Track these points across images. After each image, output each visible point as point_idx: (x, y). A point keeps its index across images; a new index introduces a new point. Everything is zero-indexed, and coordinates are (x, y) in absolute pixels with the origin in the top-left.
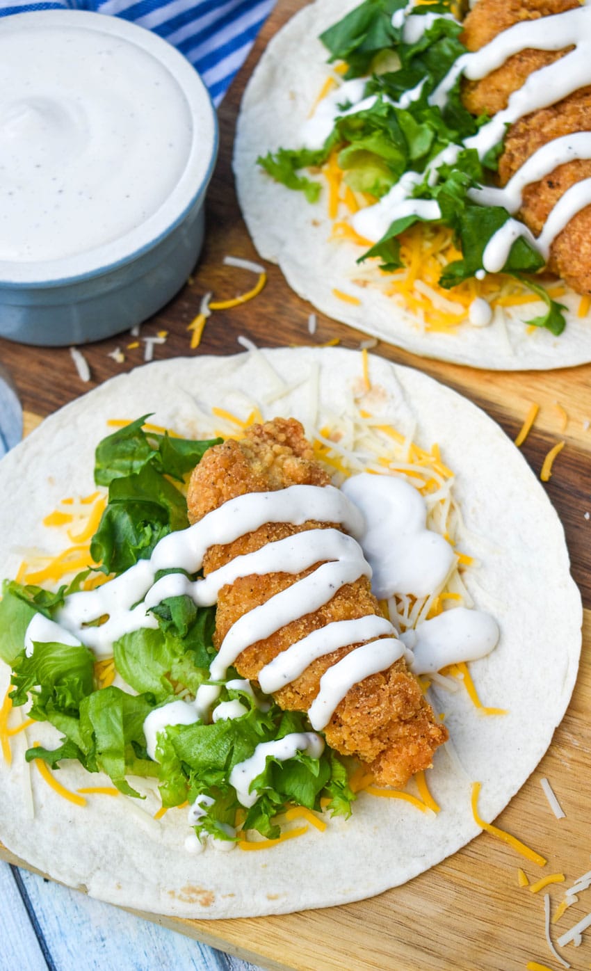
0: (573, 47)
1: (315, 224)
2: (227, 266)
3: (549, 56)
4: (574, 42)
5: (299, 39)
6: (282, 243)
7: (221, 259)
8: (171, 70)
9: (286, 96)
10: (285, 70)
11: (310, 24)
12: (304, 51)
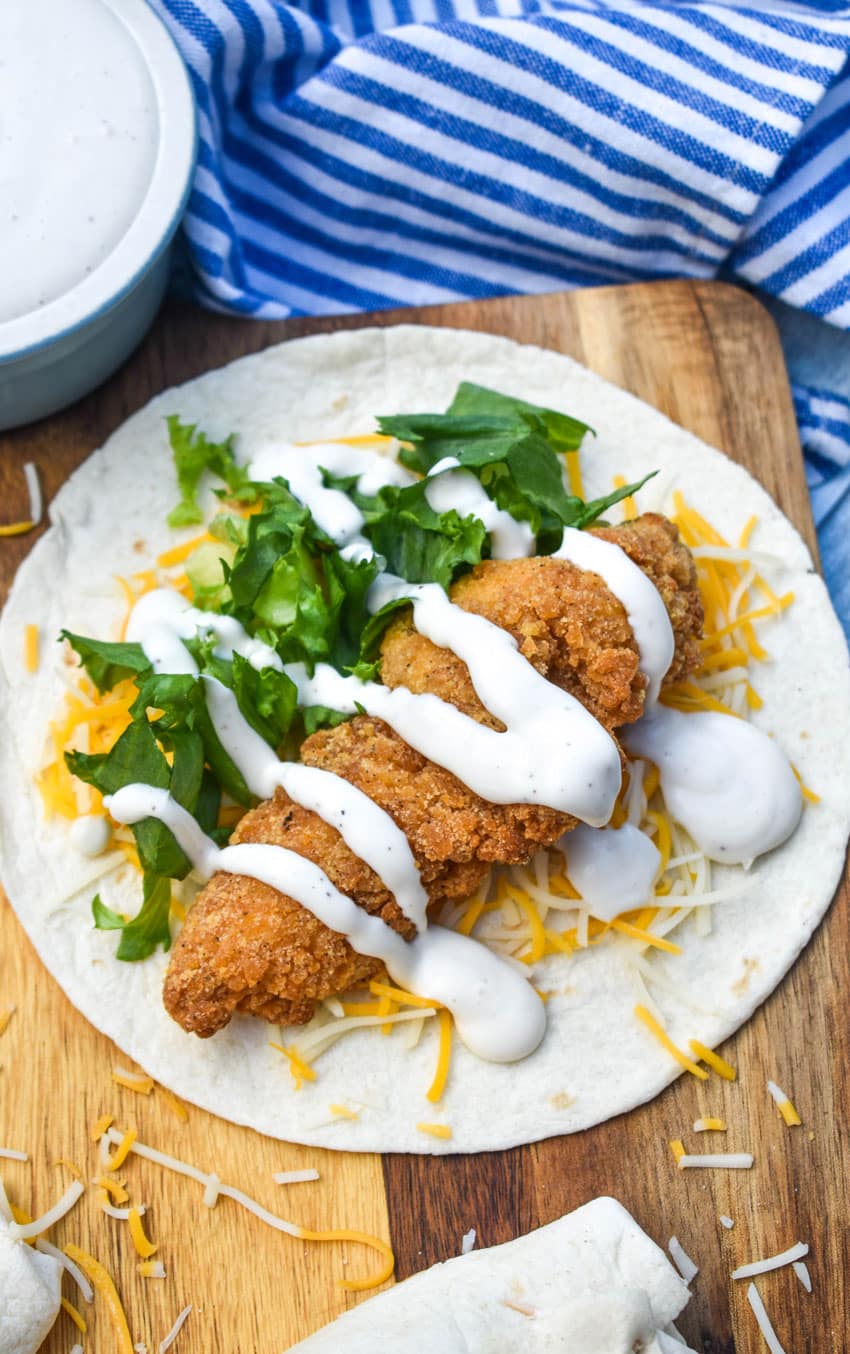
0: (503, 729)
1: (139, 546)
2: (23, 472)
3: (471, 704)
4: (508, 725)
5: (441, 362)
6: (86, 521)
7: (28, 460)
8: (135, 225)
9: (335, 396)
10: (379, 370)
11: (483, 359)
12: (431, 376)
